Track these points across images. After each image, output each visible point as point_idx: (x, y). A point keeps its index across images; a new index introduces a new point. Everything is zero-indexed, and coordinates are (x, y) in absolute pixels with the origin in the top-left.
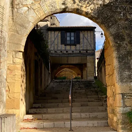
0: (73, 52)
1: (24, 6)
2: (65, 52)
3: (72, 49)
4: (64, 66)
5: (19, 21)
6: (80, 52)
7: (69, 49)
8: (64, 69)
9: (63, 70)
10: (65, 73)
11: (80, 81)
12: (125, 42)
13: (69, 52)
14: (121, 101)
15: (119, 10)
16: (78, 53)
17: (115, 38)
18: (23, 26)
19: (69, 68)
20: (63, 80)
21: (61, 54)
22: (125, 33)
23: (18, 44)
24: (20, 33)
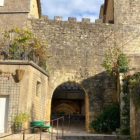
0: (72, 88)
1: (53, 80)
2: (64, 88)
3: (71, 85)
4: (61, 101)
5: (51, 86)
6: (79, 88)
7: (69, 85)
8: (62, 105)
9: (60, 105)
10: (62, 108)
11: (76, 116)
12: (92, 95)
13: (68, 88)
14: (89, 119)
15: (91, 82)
16: (77, 90)
17: (88, 94)
18: (52, 88)
19: (67, 103)
20: (62, 115)
21: (60, 90)
22: (92, 92)
23: (50, 95)
24: (51, 90)
